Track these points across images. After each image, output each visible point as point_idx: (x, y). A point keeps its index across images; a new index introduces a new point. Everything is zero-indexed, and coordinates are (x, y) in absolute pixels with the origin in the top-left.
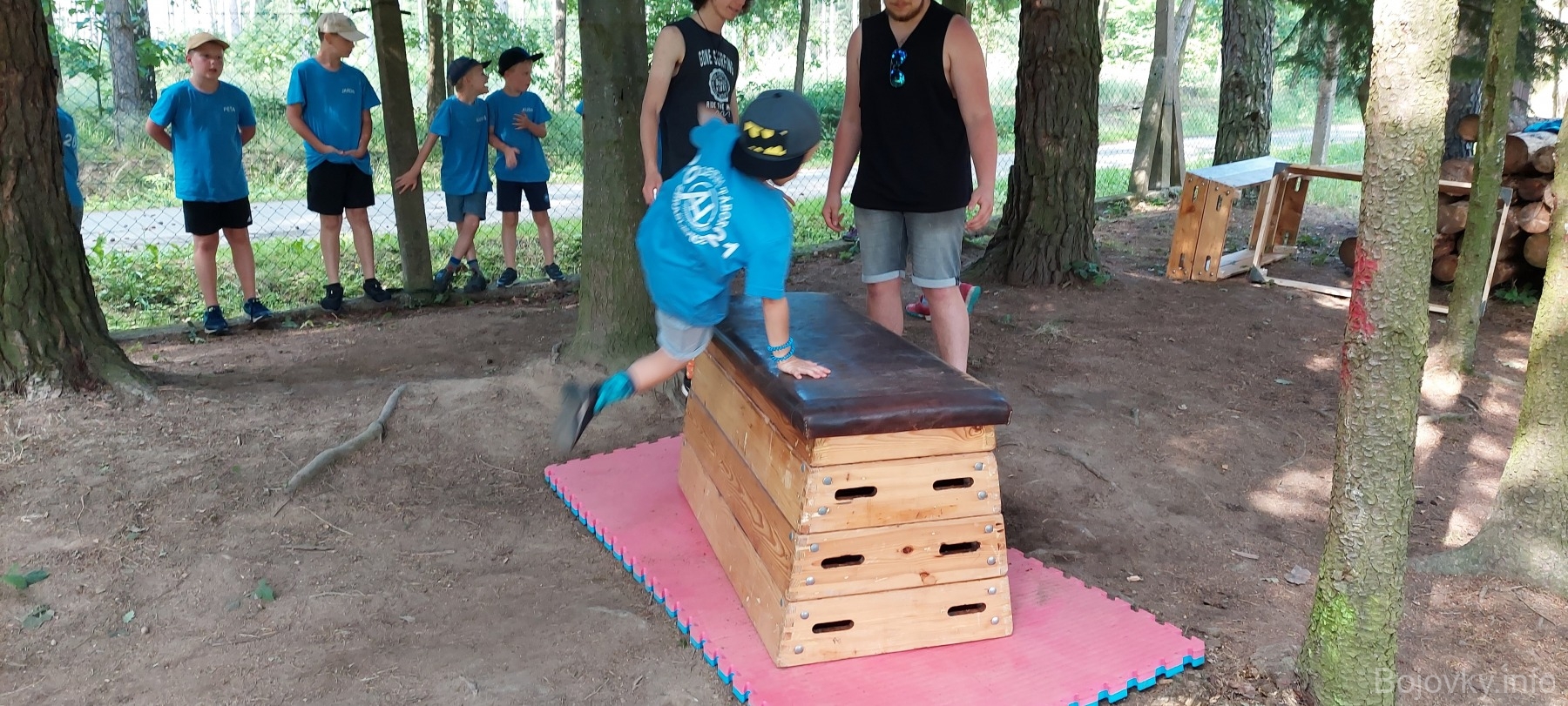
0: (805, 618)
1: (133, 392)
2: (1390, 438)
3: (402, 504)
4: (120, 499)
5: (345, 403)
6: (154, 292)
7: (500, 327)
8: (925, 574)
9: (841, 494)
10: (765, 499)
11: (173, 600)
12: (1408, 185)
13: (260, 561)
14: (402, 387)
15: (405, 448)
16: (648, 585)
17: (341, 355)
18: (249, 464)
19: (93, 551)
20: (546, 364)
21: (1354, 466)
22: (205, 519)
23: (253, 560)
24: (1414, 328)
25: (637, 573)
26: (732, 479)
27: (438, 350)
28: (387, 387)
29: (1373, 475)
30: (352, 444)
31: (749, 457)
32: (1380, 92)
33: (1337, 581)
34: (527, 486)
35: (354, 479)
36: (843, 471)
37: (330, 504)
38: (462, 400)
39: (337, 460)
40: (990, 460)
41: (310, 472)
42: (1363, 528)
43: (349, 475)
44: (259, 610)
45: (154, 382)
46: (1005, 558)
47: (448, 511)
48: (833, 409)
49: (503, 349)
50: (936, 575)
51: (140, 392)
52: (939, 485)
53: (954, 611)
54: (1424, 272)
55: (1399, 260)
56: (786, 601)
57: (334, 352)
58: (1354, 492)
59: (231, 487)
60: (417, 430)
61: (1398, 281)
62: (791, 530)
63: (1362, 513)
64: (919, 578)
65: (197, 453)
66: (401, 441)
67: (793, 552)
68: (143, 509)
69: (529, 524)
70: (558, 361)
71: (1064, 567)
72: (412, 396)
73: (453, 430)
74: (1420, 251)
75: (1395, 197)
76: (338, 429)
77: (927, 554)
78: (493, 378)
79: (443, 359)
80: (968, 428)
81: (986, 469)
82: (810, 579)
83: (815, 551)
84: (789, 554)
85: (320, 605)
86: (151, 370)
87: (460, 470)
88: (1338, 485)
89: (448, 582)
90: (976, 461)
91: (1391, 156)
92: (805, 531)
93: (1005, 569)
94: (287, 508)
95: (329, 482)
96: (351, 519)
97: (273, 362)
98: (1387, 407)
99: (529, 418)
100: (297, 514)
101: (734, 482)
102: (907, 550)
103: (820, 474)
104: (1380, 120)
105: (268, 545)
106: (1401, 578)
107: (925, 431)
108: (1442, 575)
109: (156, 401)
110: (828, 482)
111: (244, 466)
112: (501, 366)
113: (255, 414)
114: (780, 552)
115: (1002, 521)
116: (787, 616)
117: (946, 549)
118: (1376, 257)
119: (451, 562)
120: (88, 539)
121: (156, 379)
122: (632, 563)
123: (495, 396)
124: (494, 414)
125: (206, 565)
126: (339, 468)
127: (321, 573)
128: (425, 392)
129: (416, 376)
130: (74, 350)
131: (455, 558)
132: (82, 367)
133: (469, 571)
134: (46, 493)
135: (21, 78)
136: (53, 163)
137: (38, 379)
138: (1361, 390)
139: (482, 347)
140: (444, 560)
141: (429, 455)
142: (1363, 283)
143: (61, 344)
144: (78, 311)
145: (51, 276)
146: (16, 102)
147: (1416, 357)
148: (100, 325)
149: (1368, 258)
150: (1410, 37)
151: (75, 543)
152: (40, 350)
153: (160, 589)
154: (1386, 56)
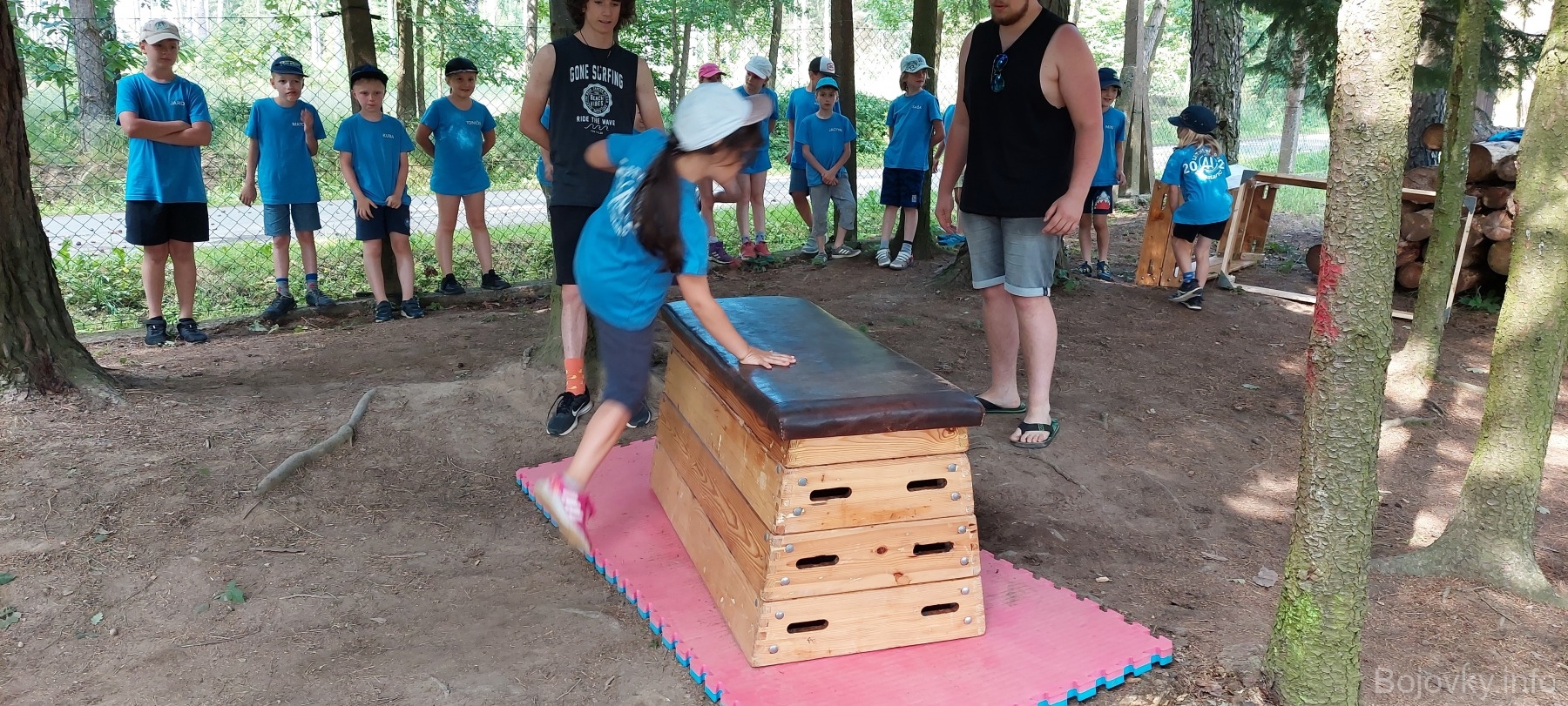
0: (780, 617)
1: (101, 395)
2: (1354, 440)
3: (372, 507)
4: (88, 502)
5: (315, 405)
6: (121, 296)
7: (471, 331)
8: (898, 574)
9: (816, 495)
10: (741, 501)
11: (143, 602)
12: (1372, 191)
13: (229, 563)
14: (373, 390)
15: (376, 451)
16: (620, 586)
17: (311, 359)
18: (217, 468)
19: (61, 554)
20: (517, 368)
21: (1319, 468)
22: (173, 522)
23: (223, 562)
24: (1378, 332)
25: (609, 574)
26: (706, 482)
27: (410, 353)
28: (358, 391)
29: (1338, 476)
30: (322, 447)
31: (723, 459)
32: (1344, 98)
33: (1303, 581)
34: (499, 489)
35: (324, 481)
36: (818, 473)
37: (300, 507)
38: (433, 403)
39: (307, 463)
40: (963, 461)
41: (280, 475)
42: (1327, 528)
43: (318, 478)
44: (229, 612)
45: (121, 384)
46: (978, 559)
47: (419, 513)
48: (809, 411)
49: (476, 353)
50: (910, 575)
51: (108, 395)
52: (913, 486)
53: (928, 610)
54: (1388, 276)
55: (1362, 264)
56: (762, 600)
57: (305, 356)
58: (1319, 493)
59: (200, 489)
60: (387, 433)
61: (1362, 285)
62: (766, 531)
63: (1327, 513)
64: (893, 578)
65: (165, 455)
66: (372, 444)
67: (768, 553)
68: (110, 512)
69: (500, 527)
70: (529, 365)
71: (1033, 568)
72: (383, 400)
73: (424, 434)
74: (1384, 256)
75: (1359, 203)
76: (308, 432)
77: (901, 554)
78: (464, 382)
79: (416, 363)
80: (941, 430)
81: (960, 470)
82: (785, 579)
83: (789, 551)
84: (764, 555)
85: (290, 608)
86: (118, 373)
87: (431, 473)
88: (1304, 486)
89: (419, 584)
90: (950, 462)
91: (1355, 162)
92: (780, 531)
93: (978, 570)
94: (257, 510)
95: (300, 486)
96: (321, 522)
97: (242, 366)
98: (1351, 409)
99: (501, 421)
100: (266, 517)
101: (708, 484)
102: (881, 551)
103: (796, 475)
104: (1344, 127)
105: (237, 547)
106: (1365, 578)
107: (899, 433)
108: (1407, 576)
109: (124, 404)
110: (803, 483)
111: (213, 469)
112: (472, 370)
113: (224, 417)
114: (755, 553)
115: (975, 523)
116: (762, 616)
117: (920, 550)
118: (1340, 261)
119: (423, 565)
120: (55, 541)
121: (123, 382)
122: (604, 565)
123: (467, 399)
124: (466, 417)
125: (174, 568)
126: (309, 471)
127: (291, 574)
128: (396, 395)
129: (389, 380)
130: (40, 353)
131: (426, 561)
132: (48, 369)
133: (440, 573)
134: (12, 495)
136: (19, 165)
137: (4, 382)
138: (1326, 392)
139: (452, 351)
140: (415, 562)
141: (400, 458)
142: (1328, 287)
143: (27, 347)
144: (44, 313)
145: (17, 279)
147: (1380, 359)
148: (66, 328)
149: (1332, 262)
150: (1373, 45)
151: (41, 546)
152: (6, 353)
153: (129, 588)
154: (1350, 63)
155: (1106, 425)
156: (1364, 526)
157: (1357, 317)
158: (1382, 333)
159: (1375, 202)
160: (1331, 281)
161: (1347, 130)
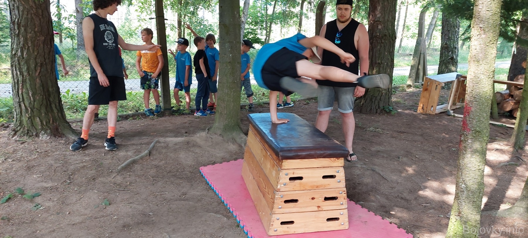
0: (278, 219)
1: (72, 138)
2: (476, 167)
3: (153, 177)
4: (65, 171)
6: (84, 107)
7: (191, 122)
8: (319, 207)
9: (291, 179)
10: (266, 179)
11: (78, 204)
12: (482, 82)
13: (106, 193)
14: (157, 140)
15: (156, 159)
16: (228, 207)
17: (139, 129)
18: (106, 162)
19: (55, 187)
20: (203, 134)
21: (464, 177)
22: (90, 179)
25: (225, 203)
26: (257, 173)
27: (170, 128)
28: (153, 139)
29: (470, 180)
30: (139, 157)
31: (263, 166)
32: (472, 50)
33: (457, 216)
34: (194, 173)
35: (139, 168)
36: (292, 171)
37: (130, 176)
38: (176, 144)
39: (134, 162)
40: (342, 169)
41: (125, 166)
42: (466, 198)
43: (137, 167)
44: (104, 208)
46: (346, 203)
47: (167, 180)
48: (289, 150)
49: (191, 129)
50: (322, 207)
52: (324, 177)
53: (329, 220)
54: (488, 111)
55: (478, 107)
56: (272, 213)
57: (137, 128)
58: (463, 186)
59: (100, 169)
60: (160, 153)
61: (478, 114)
62: (275, 191)
63: (465, 193)
64: (317, 208)
66: (155, 157)
67: (274, 197)
68: (71, 175)
69: (193, 185)
70: (208, 133)
71: (368, 208)
72: (160, 143)
75: (478, 86)
76: (135, 152)
77: (320, 200)
78: (186, 138)
79: (171, 131)
80: (335, 158)
81: (341, 173)
82: (280, 207)
83: (282, 197)
84: (273, 198)
85: (123, 208)
86: (79, 131)
87: (173, 167)
88: (458, 183)
89: (165, 202)
90: (337, 169)
91: (477, 72)
92: (279, 190)
93: (346, 206)
94: (116, 176)
95: (131, 169)
96: (136, 181)
98: (475, 157)
99: (197, 151)
100: (119, 179)
102: (313, 199)
103: (284, 172)
105: (109, 188)
107: (320, 159)
110: (287, 175)
111: (104, 163)
112: (189, 134)
114: (270, 197)
115: (346, 190)
116: (272, 219)
117: (326, 199)
118: (471, 106)
119: (167, 196)
120: (54, 184)
122: (224, 199)
123: (186, 143)
124: (185, 149)
125: (89, 194)
126: (134, 165)
127: (125, 198)
128: (164, 141)
129: (162, 136)
130: (55, 124)
131: (168, 195)
132: (57, 129)
133: (172, 199)
134: (42, 168)
135: (43, 38)
136: (52, 65)
137: (43, 133)
138: (465, 151)
139: (184, 128)
140: (164, 195)
141: (163, 162)
142: (467, 114)
143: (51, 122)
144: (57, 112)
145: (49, 100)
146: (42, 45)
147: (485, 140)
148: (63, 116)
149: (468, 106)
150: (483, 32)
151: (49, 185)
152: (45, 124)
153: (74, 199)
154: (475, 38)
155: (400, 160)
156: (479, 198)
157: (477, 125)
158: (485, 131)
159: (483, 85)
160: (468, 112)
161: (474, 61)
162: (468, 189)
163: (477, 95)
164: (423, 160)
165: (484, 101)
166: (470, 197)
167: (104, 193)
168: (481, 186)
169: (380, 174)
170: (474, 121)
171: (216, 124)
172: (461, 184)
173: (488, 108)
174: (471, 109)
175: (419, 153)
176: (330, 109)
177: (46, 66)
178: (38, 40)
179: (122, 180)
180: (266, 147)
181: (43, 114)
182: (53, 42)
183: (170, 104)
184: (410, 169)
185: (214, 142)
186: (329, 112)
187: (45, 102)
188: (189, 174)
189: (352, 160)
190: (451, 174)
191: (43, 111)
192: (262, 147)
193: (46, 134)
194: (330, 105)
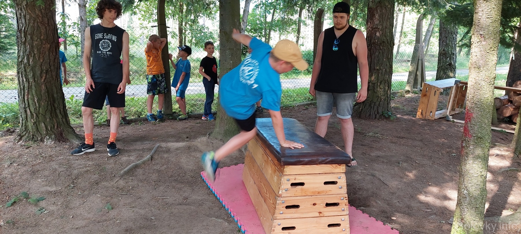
0: (279, 225)
1: (76, 143)
2: (477, 174)
3: (155, 182)
4: (69, 176)
5: (141, 149)
7: (192, 126)
8: (320, 213)
9: (293, 185)
11: (81, 208)
12: (483, 88)
13: (109, 197)
14: (159, 144)
15: (158, 164)
16: (229, 211)
17: (141, 134)
18: (108, 167)
19: (59, 191)
20: (204, 139)
21: (465, 183)
24: (485, 136)
25: (226, 207)
26: (259, 178)
27: (172, 133)
28: (154, 145)
29: (472, 186)
30: (141, 162)
31: (264, 171)
32: (473, 57)
35: (141, 172)
36: (293, 177)
37: (133, 180)
38: (177, 149)
39: (136, 167)
40: (343, 176)
41: (127, 170)
42: (468, 204)
43: (140, 171)
44: (107, 213)
46: (348, 209)
47: (169, 184)
48: (291, 156)
49: (192, 134)
50: (324, 213)
52: (326, 183)
53: (329, 225)
54: (489, 117)
55: (480, 113)
56: (273, 219)
57: (139, 133)
58: (465, 192)
59: (103, 174)
60: (162, 158)
61: (480, 120)
62: (276, 196)
63: (468, 199)
65: (93, 162)
67: (276, 203)
68: (75, 179)
69: (194, 190)
70: (208, 138)
71: (369, 214)
72: (161, 147)
73: (173, 159)
74: (488, 110)
75: (479, 92)
76: (137, 157)
77: (321, 206)
78: (187, 143)
79: (173, 136)
80: (336, 165)
81: (342, 179)
82: (282, 212)
83: (283, 203)
85: (126, 212)
87: (174, 172)
88: (460, 189)
89: (166, 207)
90: (339, 176)
91: (478, 78)
92: (280, 196)
93: (348, 213)
94: (119, 181)
95: (133, 174)
96: (139, 185)
98: (476, 163)
99: (198, 156)
100: (122, 183)
102: (314, 204)
103: (286, 178)
104: (473, 66)
105: (112, 192)
107: (322, 165)
110: (288, 180)
112: (190, 139)
114: (272, 203)
115: (347, 196)
116: (273, 224)
117: (328, 205)
118: (472, 112)
119: (168, 201)
120: (58, 188)
122: (225, 204)
123: (188, 148)
124: (187, 154)
125: (92, 198)
126: (137, 169)
127: (127, 202)
128: (165, 146)
129: (163, 141)
130: (59, 129)
131: (170, 200)
132: (61, 134)
133: (173, 204)
134: (47, 173)
135: (49, 46)
136: (57, 72)
137: (48, 138)
138: (467, 157)
139: (185, 133)
140: (166, 200)
141: (165, 166)
142: (468, 120)
143: (56, 127)
144: (61, 117)
145: (54, 106)
146: (47, 53)
147: (487, 146)
148: (68, 122)
149: (469, 112)
150: (483, 39)
151: (53, 189)
152: (49, 129)
153: (78, 204)
154: (475, 45)
155: (400, 166)
156: (481, 204)
157: (478, 131)
158: (487, 137)
159: (484, 92)
160: (469, 119)
161: (475, 67)
162: (471, 195)
163: (478, 101)
164: (423, 166)
165: (486, 107)
166: (472, 203)
167: (107, 197)
168: (484, 193)
169: (380, 179)
170: (476, 127)
171: (217, 130)
172: (463, 190)
173: (490, 115)
174: (472, 115)
175: (419, 159)
176: (329, 114)
177: (51, 72)
178: (43, 48)
179: (124, 185)
180: (267, 152)
181: (48, 120)
182: (58, 49)
183: (172, 109)
184: (411, 174)
185: (215, 147)
186: (328, 117)
187: (49, 107)
188: (190, 179)
189: (352, 165)
190: (451, 180)
191: (48, 116)
192: (263, 153)
193: (50, 139)
194: (329, 110)
